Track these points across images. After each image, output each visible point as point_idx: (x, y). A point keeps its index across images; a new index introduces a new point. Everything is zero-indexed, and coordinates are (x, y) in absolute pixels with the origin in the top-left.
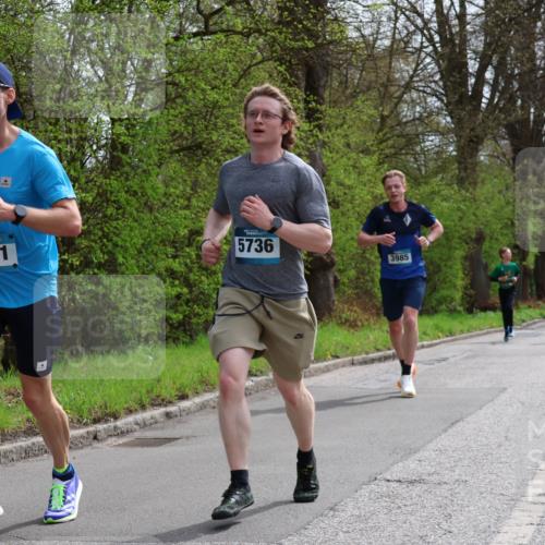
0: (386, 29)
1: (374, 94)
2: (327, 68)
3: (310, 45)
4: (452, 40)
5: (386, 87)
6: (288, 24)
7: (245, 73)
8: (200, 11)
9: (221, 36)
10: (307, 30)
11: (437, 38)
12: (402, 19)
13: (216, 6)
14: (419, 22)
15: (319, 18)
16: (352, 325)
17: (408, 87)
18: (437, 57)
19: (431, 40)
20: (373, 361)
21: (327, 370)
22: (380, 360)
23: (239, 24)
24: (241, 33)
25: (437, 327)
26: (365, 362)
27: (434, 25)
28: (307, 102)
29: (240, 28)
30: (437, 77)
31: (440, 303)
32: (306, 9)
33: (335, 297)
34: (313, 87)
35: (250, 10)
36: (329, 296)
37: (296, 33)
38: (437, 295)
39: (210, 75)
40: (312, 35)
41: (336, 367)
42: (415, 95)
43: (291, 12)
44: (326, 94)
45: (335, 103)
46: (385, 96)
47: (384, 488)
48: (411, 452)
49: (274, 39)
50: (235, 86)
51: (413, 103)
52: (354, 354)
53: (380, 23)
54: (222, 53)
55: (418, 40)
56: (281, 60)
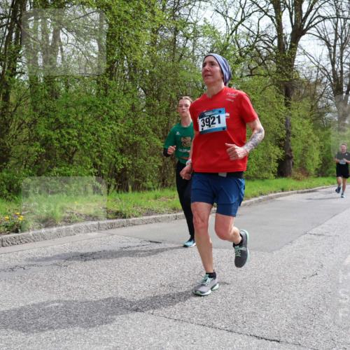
0: (314, 75)
1: (309, 98)
2: (293, 88)
3: (288, 80)
4: (338, 80)
5: (314, 95)
6: (280, 73)
7: (264, 89)
8: (249, 68)
9: (256, 77)
10: (286, 75)
11: (332, 79)
12: (320, 72)
13: (254, 67)
14: (326, 73)
15: (291, 70)
16: (298, 179)
17: (321, 96)
18: (332, 85)
19: (330, 80)
20: (305, 192)
21: (288, 195)
22: (308, 192)
23: (263, 72)
24: (263, 75)
25: (328, 182)
26: (302, 193)
27: (331, 74)
28: (285, 100)
29: (263, 73)
30: (332, 93)
31: (330, 173)
32: (287, 67)
33: (292, 169)
34: (287, 94)
35: (266, 68)
36: (290, 169)
37: (283, 76)
38: (328, 170)
39: (252, 89)
40: (289, 77)
41: (292, 194)
42: (323, 98)
43: (281, 68)
44: (292, 98)
45: (295, 101)
46: (313, 98)
47: (309, 236)
48: (319, 224)
49: (275, 78)
50: (261, 93)
51: (322, 102)
52: (299, 189)
53: (312, 73)
54: (256, 82)
55: (325, 79)
56: (277, 85)
